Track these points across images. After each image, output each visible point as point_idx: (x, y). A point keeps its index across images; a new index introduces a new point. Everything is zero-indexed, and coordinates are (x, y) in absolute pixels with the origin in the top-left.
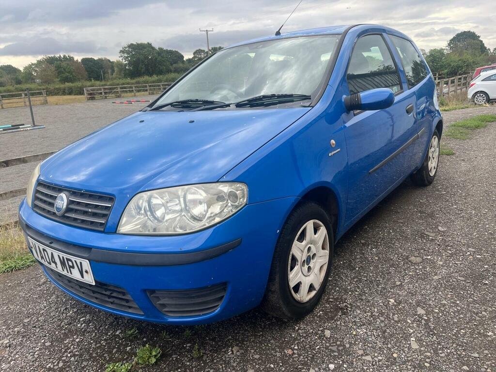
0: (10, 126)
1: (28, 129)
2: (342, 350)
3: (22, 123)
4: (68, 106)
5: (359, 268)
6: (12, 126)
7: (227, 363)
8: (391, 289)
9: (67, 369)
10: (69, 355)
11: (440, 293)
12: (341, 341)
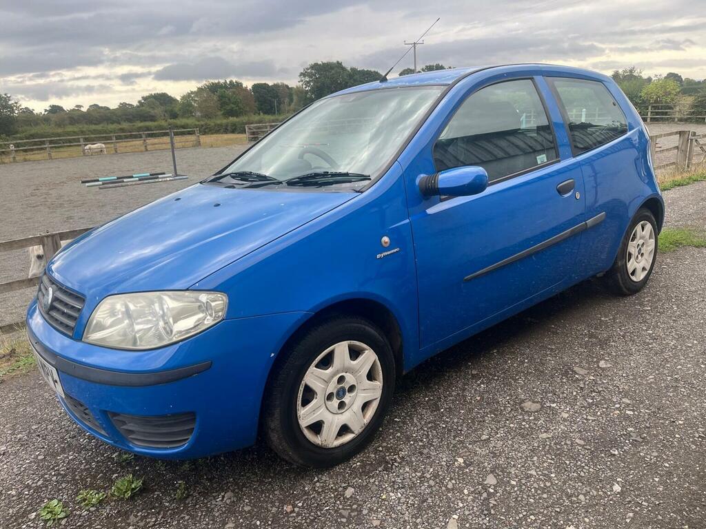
0: (149, 174)
1: (168, 179)
2: (355, 516)
3: (163, 172)
4: (224, 149)
5: (445, 409)
6: (151, 175)
7: (210, 511)
8: (470, 444)
9: (44, 489)
10: (53, 473)
11: (535, 458)
12: (359, 505)
